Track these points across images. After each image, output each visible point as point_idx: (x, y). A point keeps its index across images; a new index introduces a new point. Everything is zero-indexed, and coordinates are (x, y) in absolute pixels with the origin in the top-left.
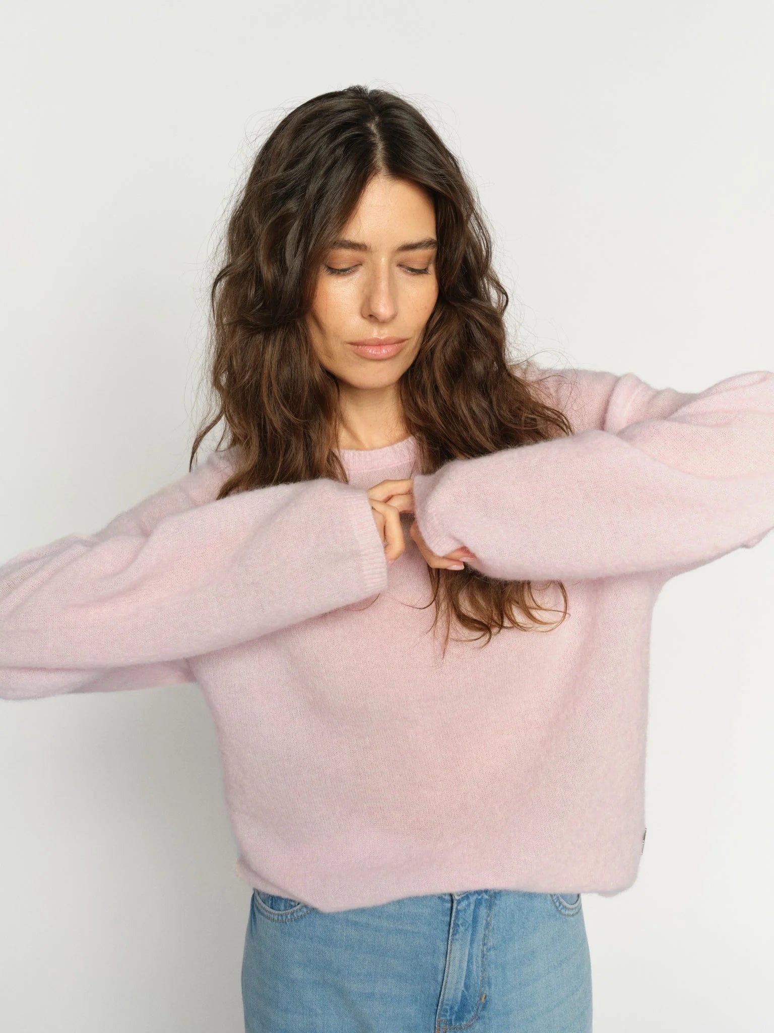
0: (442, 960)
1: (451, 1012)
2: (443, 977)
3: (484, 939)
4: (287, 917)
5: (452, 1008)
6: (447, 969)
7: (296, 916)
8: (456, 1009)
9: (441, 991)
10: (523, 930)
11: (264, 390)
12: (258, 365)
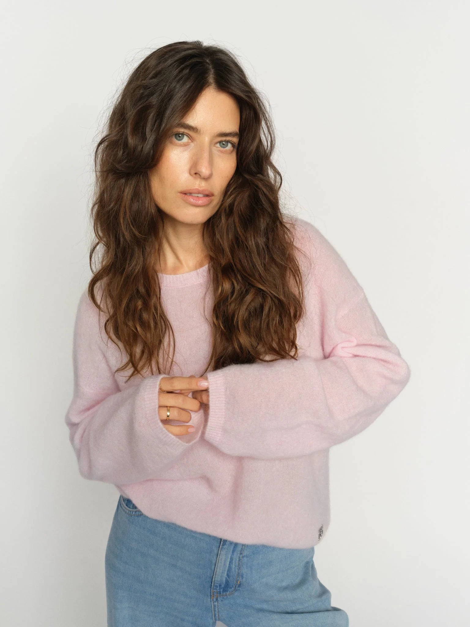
0: (215, 557)
1: (220, 587)
2: (215, 568)
3: (241, 551)
4: (133, 513)
5: (220, 586)
6: (217, 564)
7: (137, 514)
8: (223, 586)
9: (213, 575)
10: (266, 549)
11: (121, 215)
12: (119, 199)
